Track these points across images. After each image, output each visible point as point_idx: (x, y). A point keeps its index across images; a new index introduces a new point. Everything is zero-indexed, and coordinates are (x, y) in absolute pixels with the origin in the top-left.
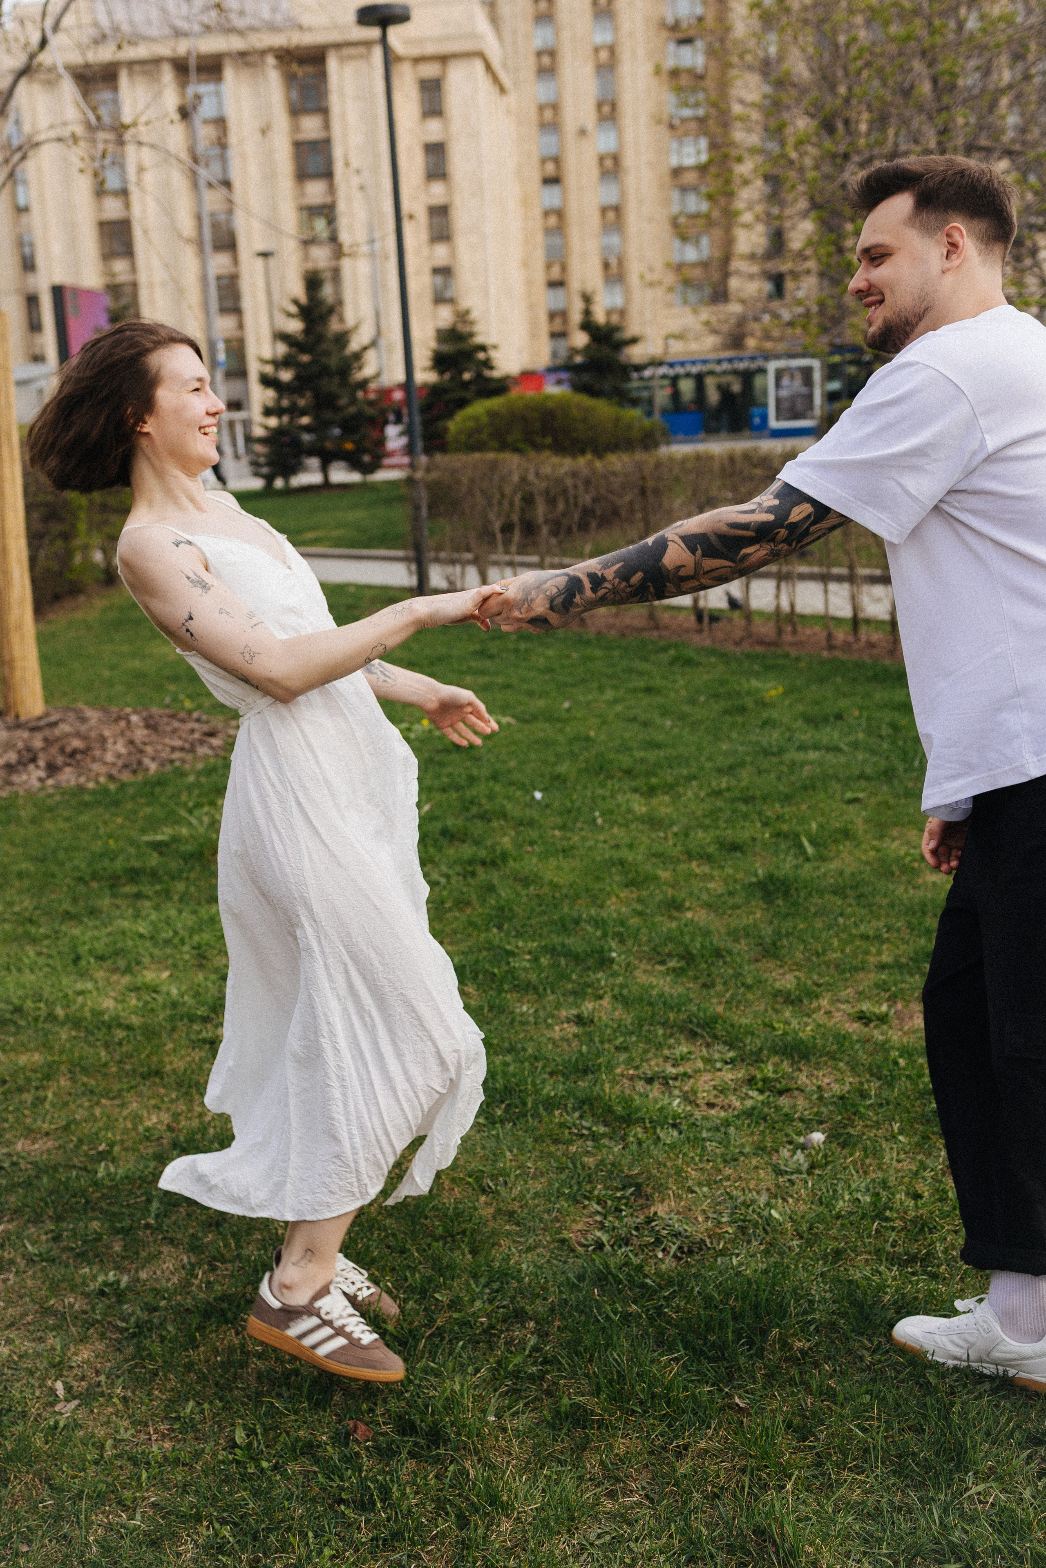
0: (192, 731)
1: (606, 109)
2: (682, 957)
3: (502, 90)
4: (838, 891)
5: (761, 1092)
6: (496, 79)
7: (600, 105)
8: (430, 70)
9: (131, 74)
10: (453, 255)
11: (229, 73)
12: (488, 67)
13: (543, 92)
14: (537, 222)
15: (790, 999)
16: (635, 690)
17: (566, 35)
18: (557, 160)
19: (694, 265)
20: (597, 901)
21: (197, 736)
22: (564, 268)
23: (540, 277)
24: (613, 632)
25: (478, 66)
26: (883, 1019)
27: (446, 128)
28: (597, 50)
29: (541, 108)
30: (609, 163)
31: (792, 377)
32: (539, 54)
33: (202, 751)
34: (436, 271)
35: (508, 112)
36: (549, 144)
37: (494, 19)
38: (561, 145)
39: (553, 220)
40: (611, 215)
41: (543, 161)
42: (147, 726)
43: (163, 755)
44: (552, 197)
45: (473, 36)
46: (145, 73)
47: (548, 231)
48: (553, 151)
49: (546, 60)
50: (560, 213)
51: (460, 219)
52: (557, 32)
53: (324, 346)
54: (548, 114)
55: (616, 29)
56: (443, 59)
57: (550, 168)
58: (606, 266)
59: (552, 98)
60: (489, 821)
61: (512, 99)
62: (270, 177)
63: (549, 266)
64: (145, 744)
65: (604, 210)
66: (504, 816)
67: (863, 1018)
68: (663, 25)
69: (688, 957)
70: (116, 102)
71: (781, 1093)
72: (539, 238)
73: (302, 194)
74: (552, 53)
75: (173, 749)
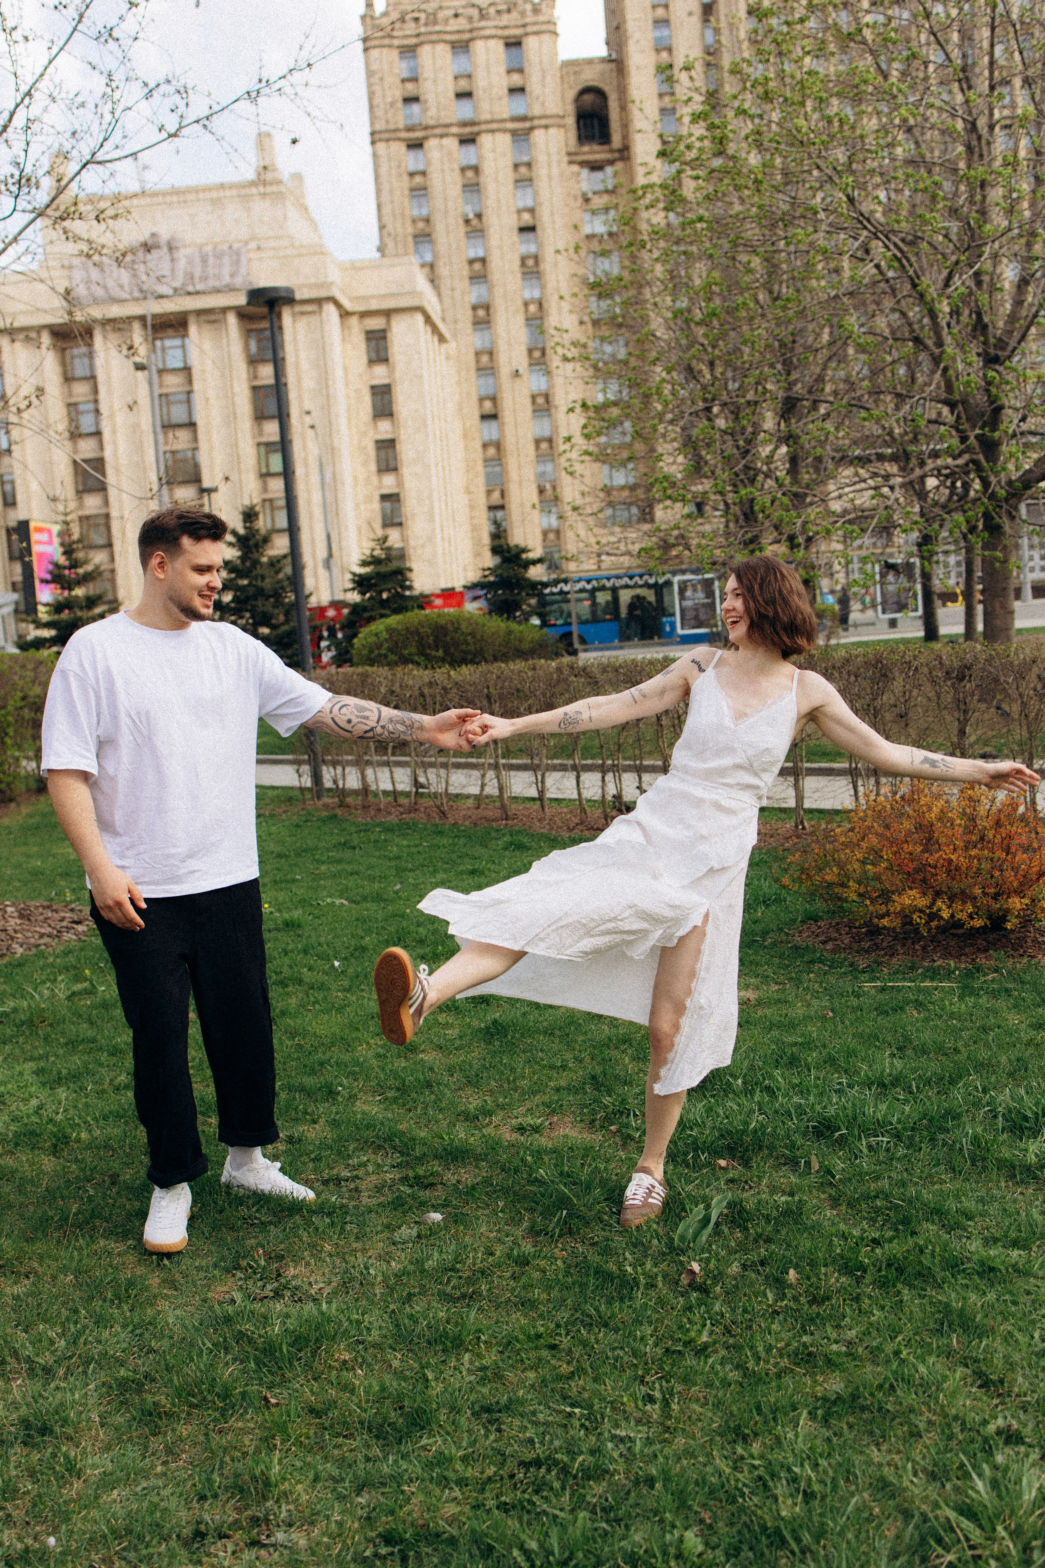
0: (62, 919)
1: (537, 354)
2: (398, 1089)
3: (442, 339)
4: (549, 1032)
5: (411, 1186)
6: (435, 330)
7: (530, 351)
8: (376, 323)
9: (104, 330)
10: (400, 483)
11: (193, 329)
12: (428, 319)
13: (478, 340)
14: (478, 454)
15: (470, 1118)
16: (462, 873)
17: (498, 292)
18: (494, 399)
19: (622, 488)
20: (348, 1046)
21: (65, 924)
22: (503, 495)
23: (482, 502)
24: (467, 823)
25: (419, 318)
26: (536, 1129)
27: (392, 372)
28: (526, 304)
29: (478, 354)
30: (540, 400)
31: (695, 590)
32: (474, 308)
33: (66, 936)
34: (384, 498)
35: (448, 358)
36: (487, 385)
37: (433, 281)
38: (498, 386)
39: (492, 451)
40: (544, 446)
41: (481, 400)
42: (21, 916)
43: (32, 941)
44: (491, 431)
45: (413, 293)
46: (114, 330)
47: (487, 461)
48: (491, 391)
49: (481, 313)
50: (498, 445)
51: (406, 451)
52: (490, 290)
53: (259, 571)
54: (485, 359)
55: (543, 287)
56: (388, 313)
57: (488, 405)
58: (541, 491)
59: (487, 345)
60: (287, 986)
61: (451, 347)
62: (231, 417)
63: (489, 492)
64: (16, 931)
65: (537, 442)
66: (300, 982)
67: (521, 1129)
68: (584, 281)
69: (403, 1089)
70: (91, 355)
71: (426, 1187)
72: (480, 467)
73: (261, 433)
74: (487, 308)
75: (42, 936)
